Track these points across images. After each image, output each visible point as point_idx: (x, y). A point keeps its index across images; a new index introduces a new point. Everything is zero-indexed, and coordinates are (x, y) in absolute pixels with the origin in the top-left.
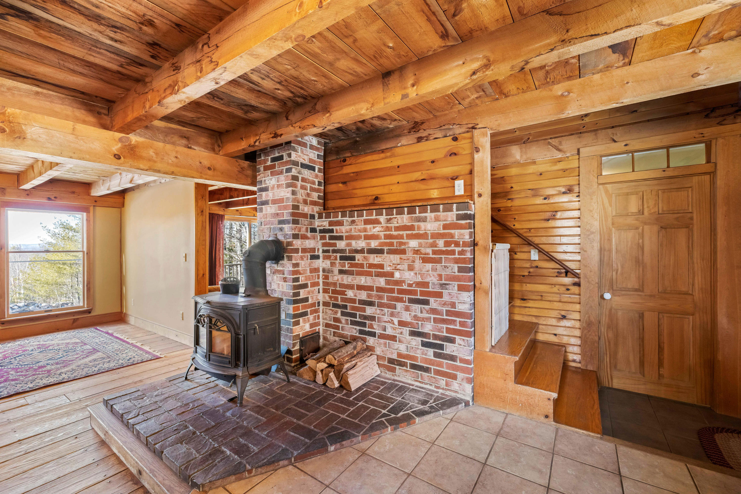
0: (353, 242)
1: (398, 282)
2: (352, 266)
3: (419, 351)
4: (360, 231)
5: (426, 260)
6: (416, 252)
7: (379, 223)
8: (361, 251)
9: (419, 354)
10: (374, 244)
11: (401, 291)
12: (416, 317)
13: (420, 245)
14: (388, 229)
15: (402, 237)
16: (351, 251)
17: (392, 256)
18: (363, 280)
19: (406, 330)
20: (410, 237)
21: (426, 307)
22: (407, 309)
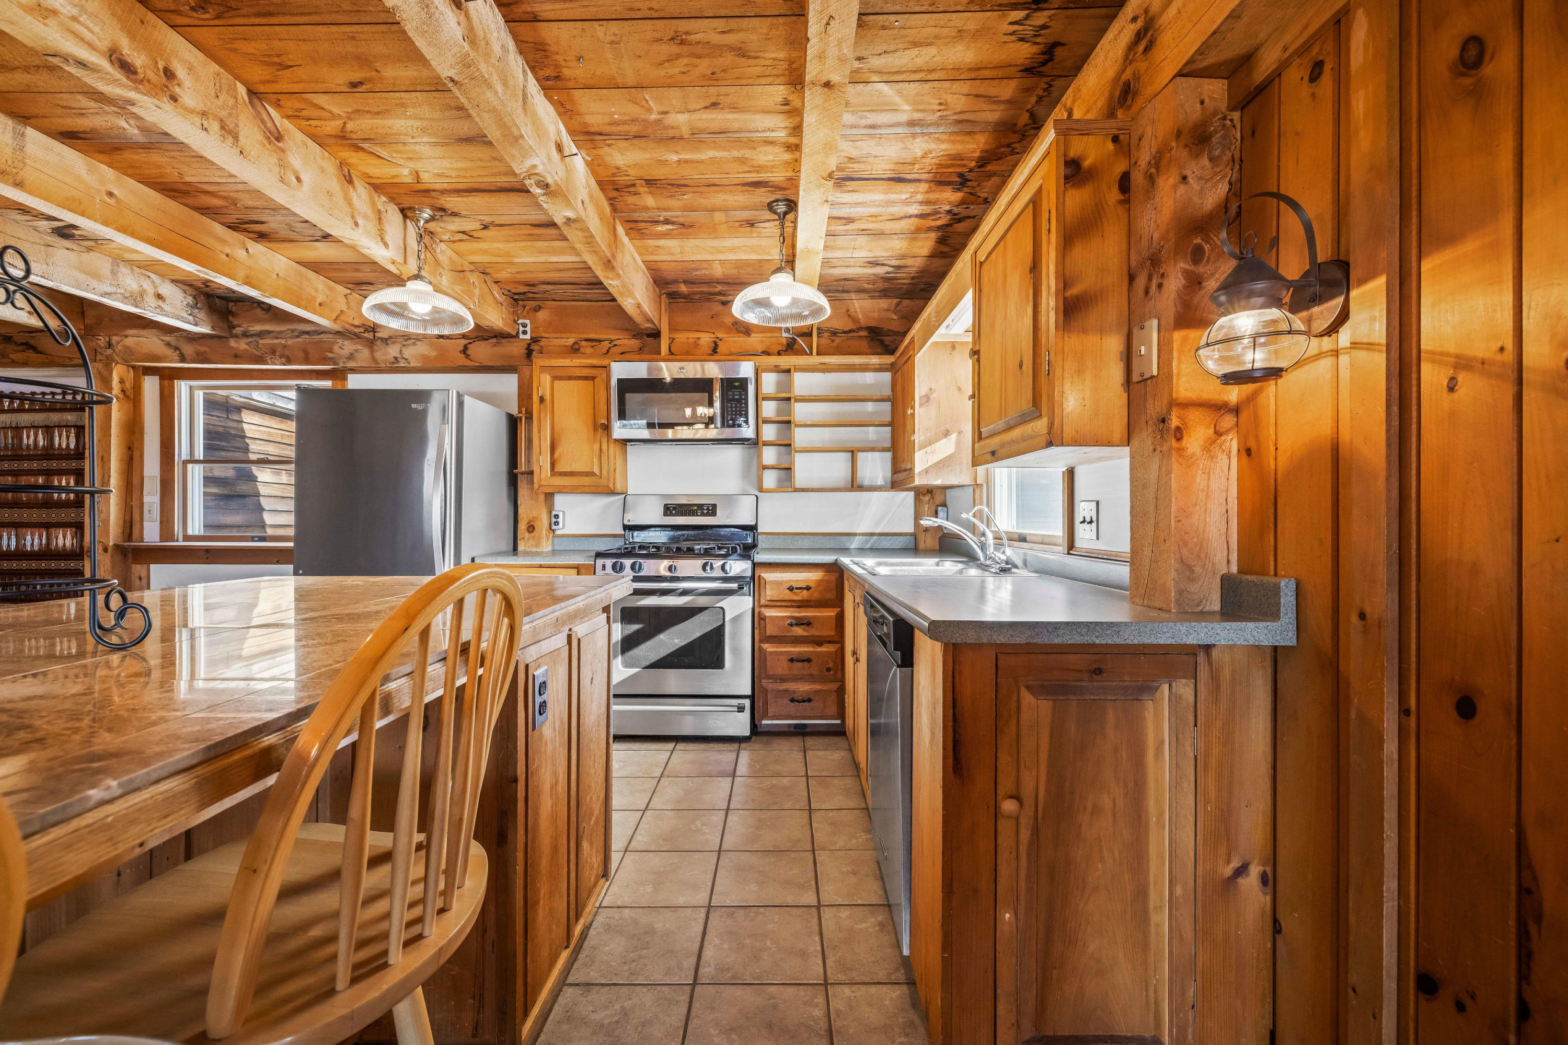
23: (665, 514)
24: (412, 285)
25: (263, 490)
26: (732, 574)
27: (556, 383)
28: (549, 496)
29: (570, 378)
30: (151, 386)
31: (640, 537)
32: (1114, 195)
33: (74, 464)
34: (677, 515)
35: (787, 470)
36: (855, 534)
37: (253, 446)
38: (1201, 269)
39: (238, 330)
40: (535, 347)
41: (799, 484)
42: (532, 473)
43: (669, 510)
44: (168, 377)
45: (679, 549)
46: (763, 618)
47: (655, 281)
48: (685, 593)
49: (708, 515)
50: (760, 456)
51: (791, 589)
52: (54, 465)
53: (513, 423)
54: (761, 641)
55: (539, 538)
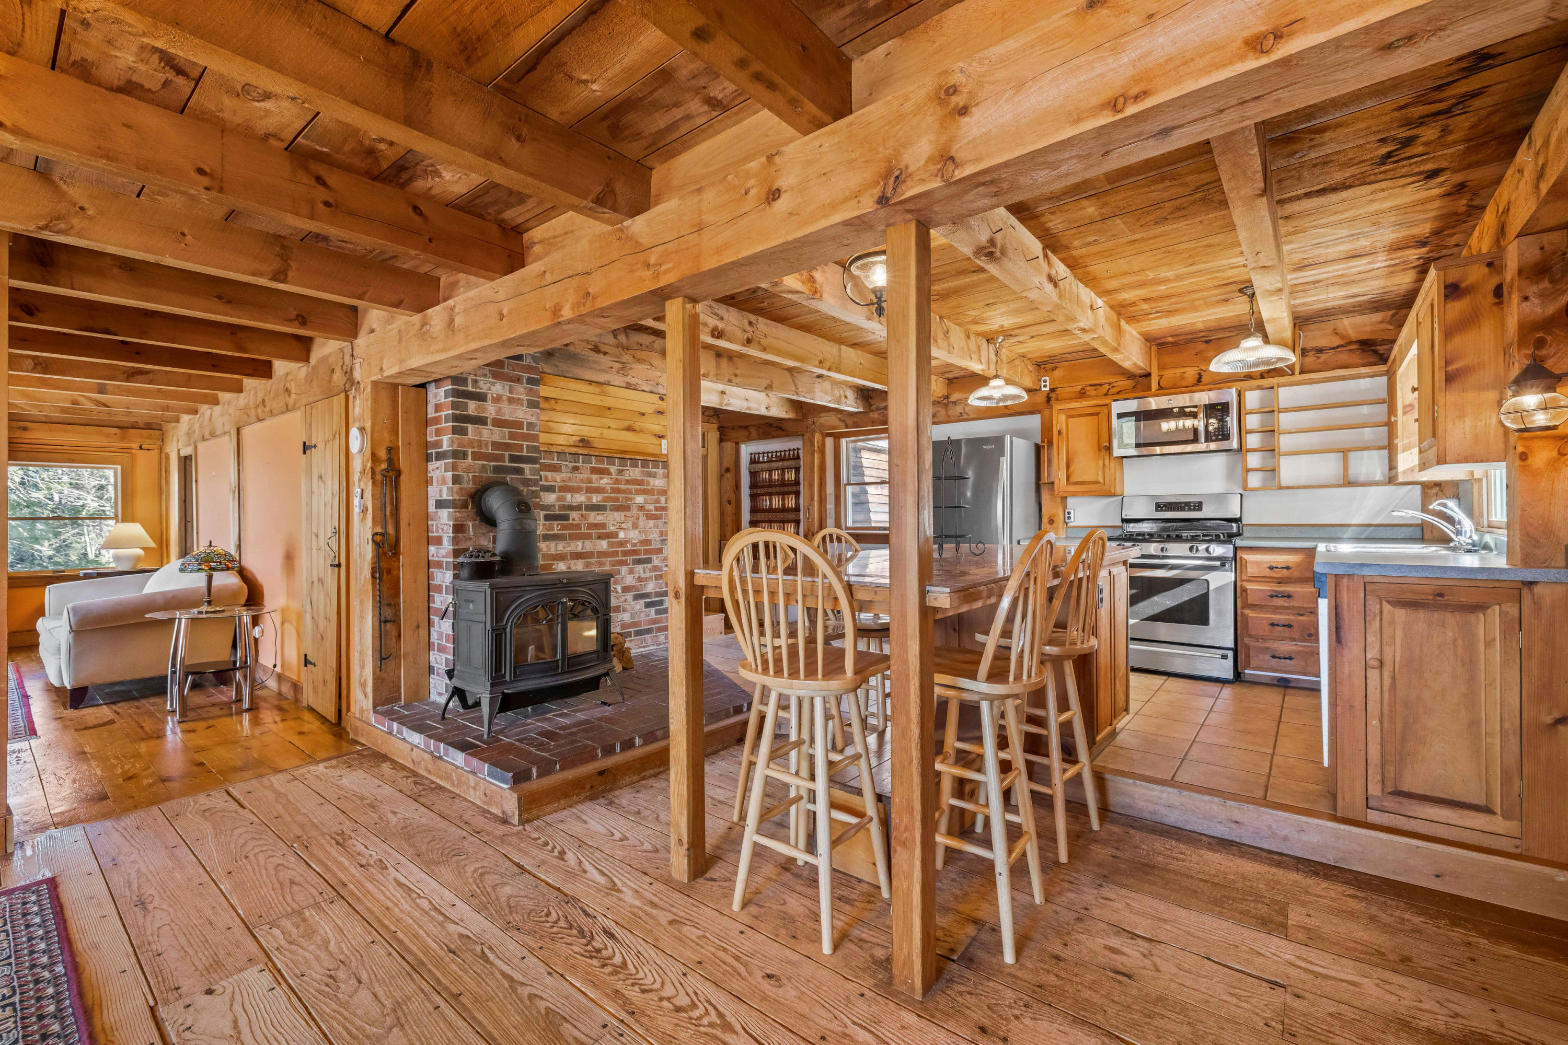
0: (568, 496)
1: (622, 544)
2: (564, 528)
3: (643, 615)
4: (582, 481)
5: (650, 517)
6: (641, 508)
7: (609, 473)
8: (578, 508)
9: (642, 618)
10: (596, 499)
11: (626, 553)
12: (640, 579)
13: (646, 501)
14: (617, 481)
15: (630, 492)
16: (562, 507)
17: (616, 514)
18: (578, 546)
19: (630, 596)
20: (639, 492)
21: (649, 566)
22: (631, 572)
23: (1157, 510)
24: (994, 383)
25: (871, 499)
26: (1215, 554)
27: (1070, 420)
28: (1064, 499)
29: (1080, 416)
30: (829, 442)
31: (1132, 528)
32: (1491, 299)
33: (794, 489)
34: (1167, 510)
35: (1272, 471)
36: (1349, 525)
37: (867, 472)
38: (1544, 352)
39: (874, 407)
40: (1053, 395)
41: (1284, 483)
42: (1053, 483)
43: (1159, 507)
44: (837, 437)
45: (1168, 536)
46: (1245, 590)
47: (1147, 340)
48: (1173, 567)
49: (1194, 510)
50: (1245, 461)
51: (1271, 568)
52: (786, 489)
53: (1038, 449)
54: (1243, 608)
55: (1057, 528)
